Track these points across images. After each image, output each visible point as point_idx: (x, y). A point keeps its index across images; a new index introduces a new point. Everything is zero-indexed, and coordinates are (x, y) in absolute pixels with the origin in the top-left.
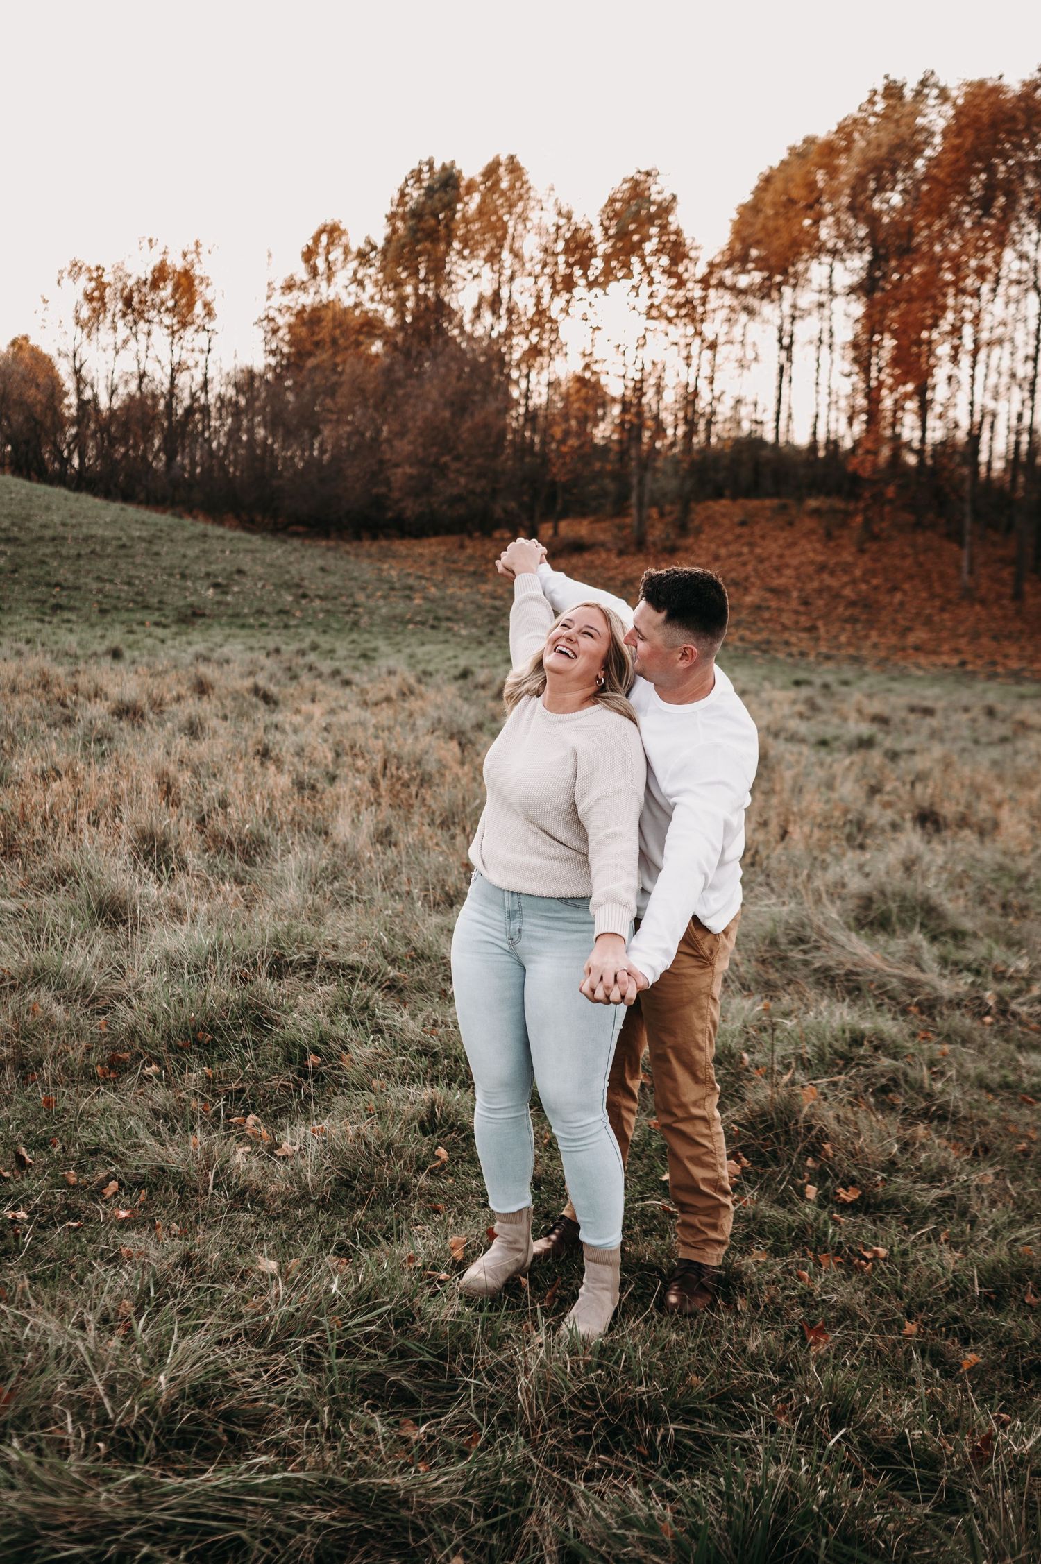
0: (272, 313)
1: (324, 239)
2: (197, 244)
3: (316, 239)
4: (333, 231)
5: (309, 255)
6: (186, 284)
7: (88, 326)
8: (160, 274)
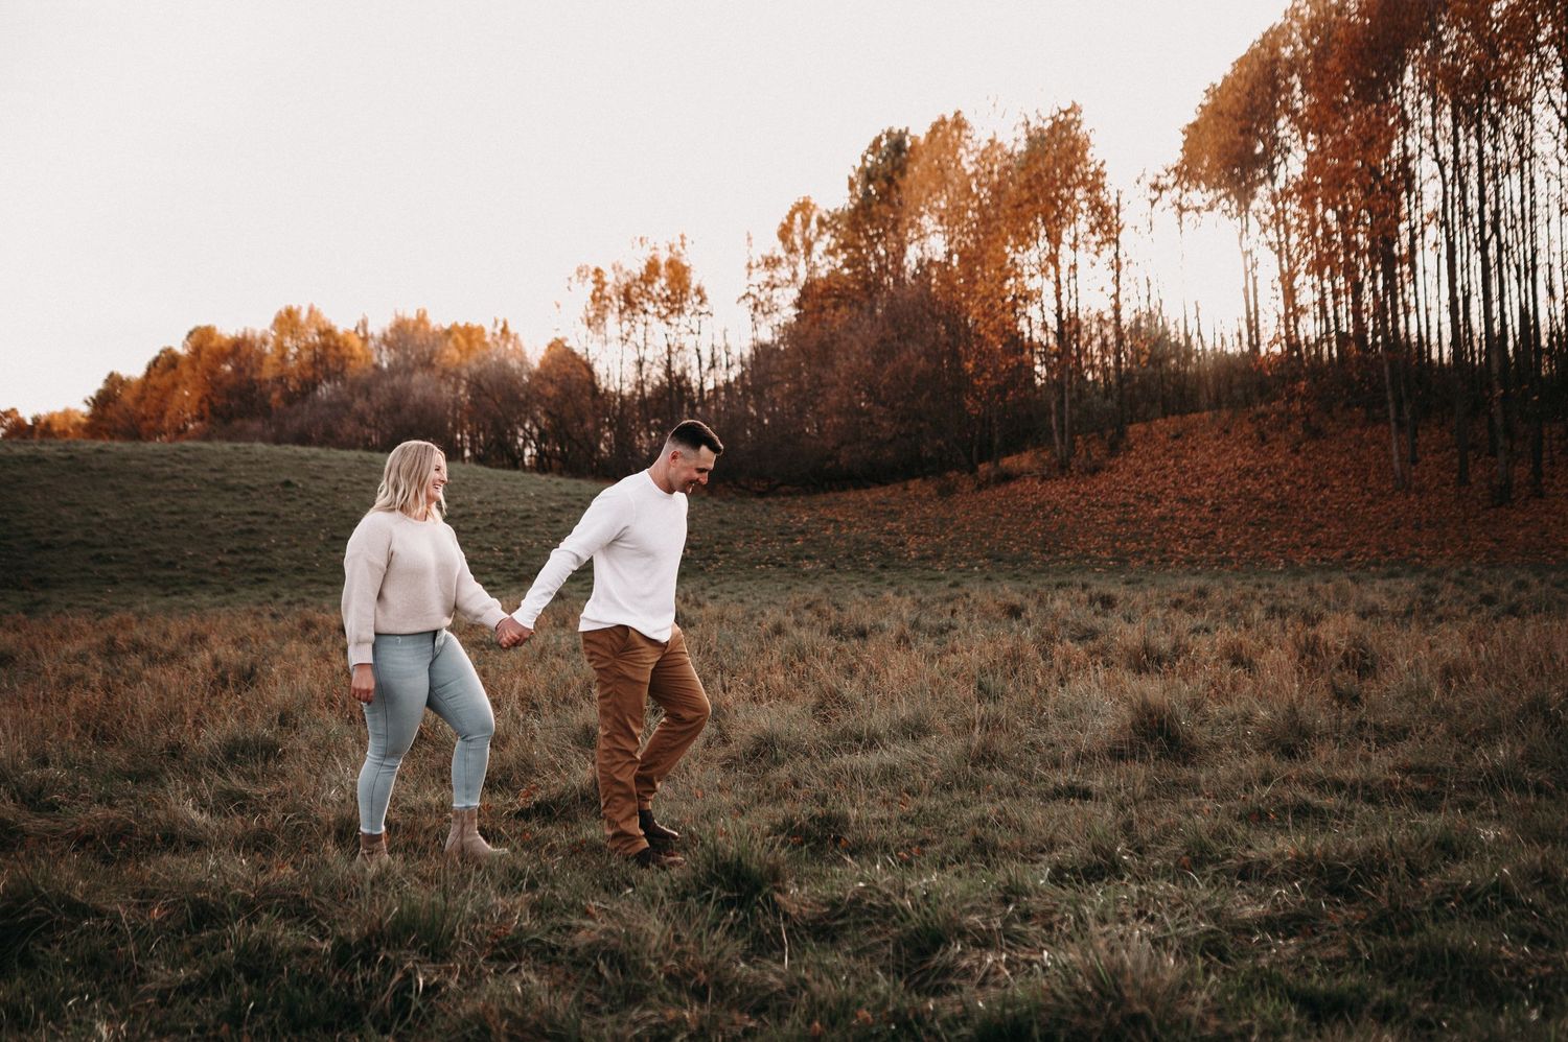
0: (754, 290)
1: (798, 217)
2: (682, 237)
3: (791, 217)
4: (804, 207)
5: (785, 233)
6: (678, 274)
7: (595, 321)
8: (652, 268)
